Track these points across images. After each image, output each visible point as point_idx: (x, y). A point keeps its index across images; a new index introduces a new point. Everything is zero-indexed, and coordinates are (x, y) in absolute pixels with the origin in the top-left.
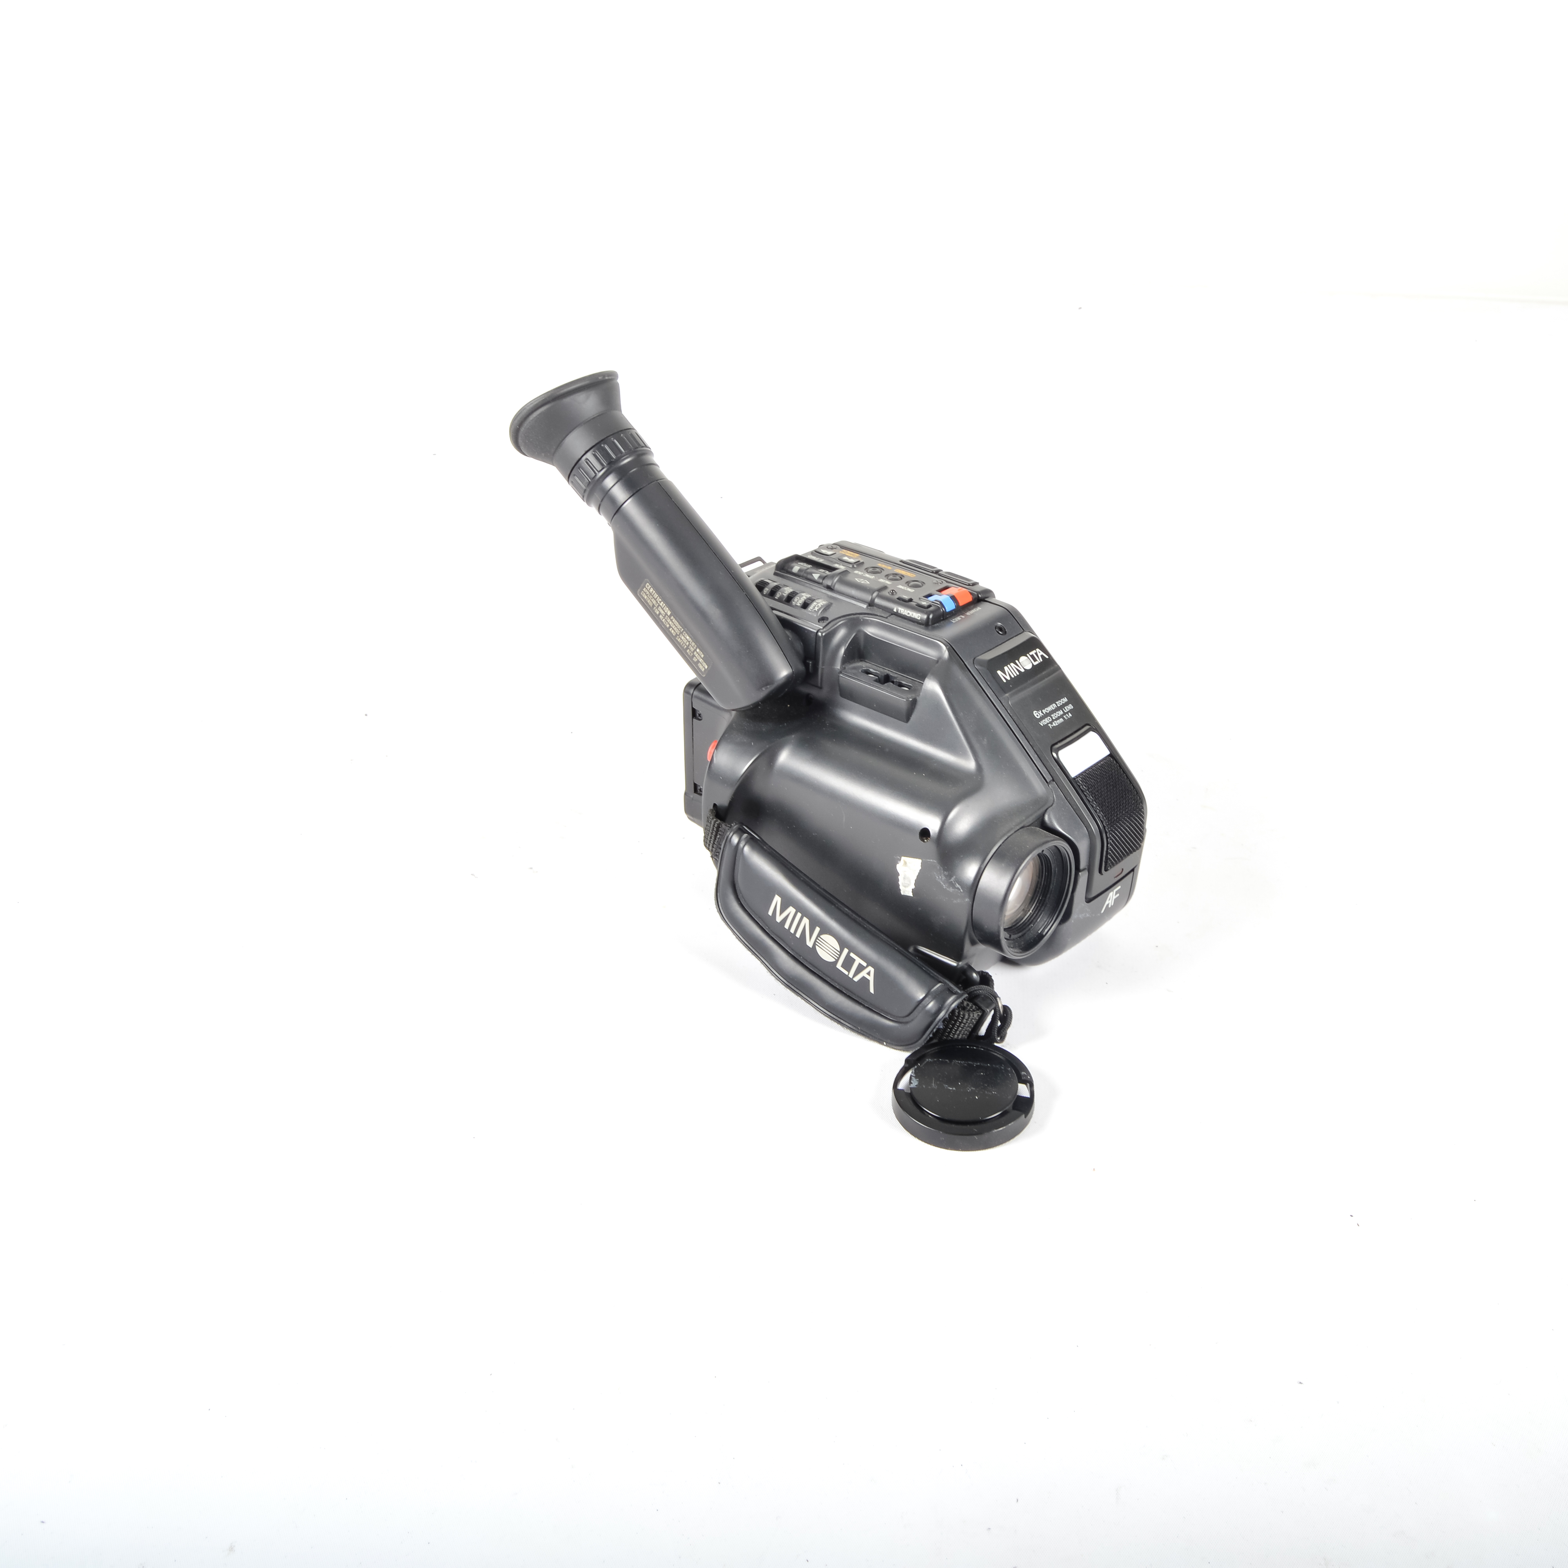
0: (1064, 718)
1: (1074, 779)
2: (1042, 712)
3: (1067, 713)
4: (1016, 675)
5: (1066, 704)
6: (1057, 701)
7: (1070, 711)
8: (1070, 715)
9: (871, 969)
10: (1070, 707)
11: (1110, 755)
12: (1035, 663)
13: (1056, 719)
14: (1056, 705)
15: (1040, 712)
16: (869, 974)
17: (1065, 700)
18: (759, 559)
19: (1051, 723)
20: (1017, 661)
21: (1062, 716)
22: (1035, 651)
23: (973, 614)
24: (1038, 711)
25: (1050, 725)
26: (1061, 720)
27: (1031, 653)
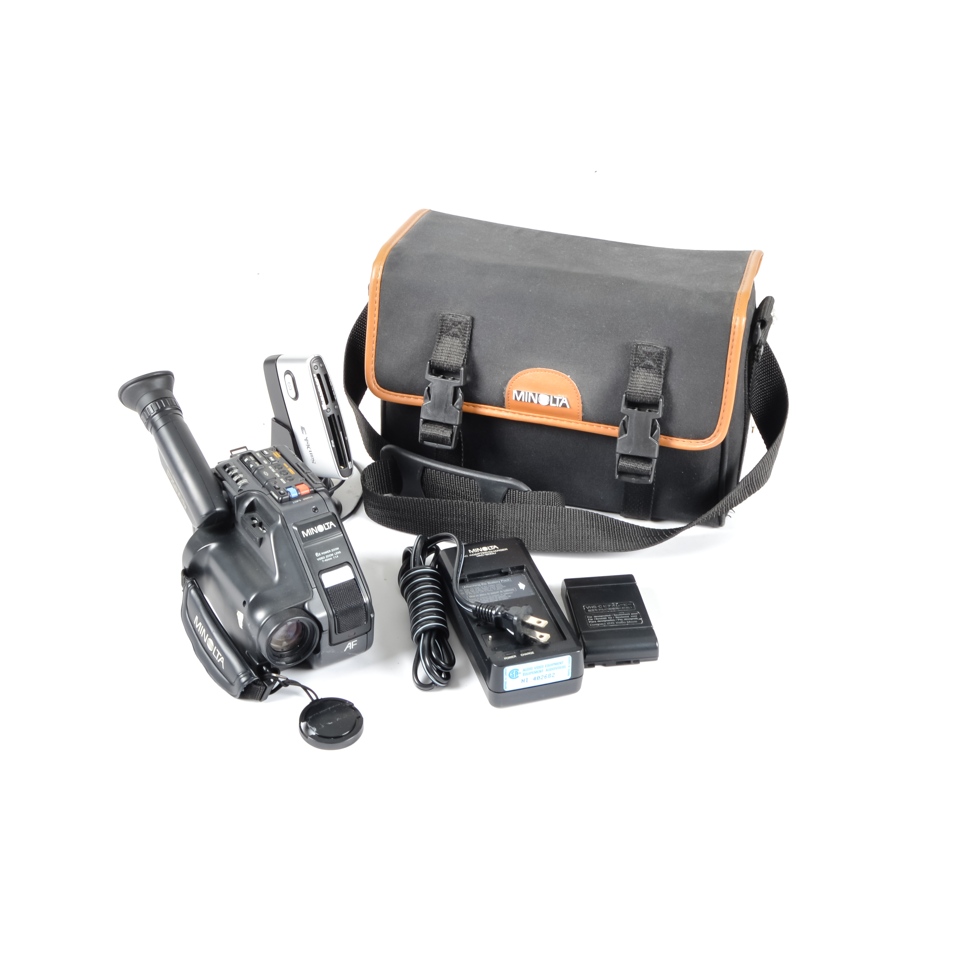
0: (333, 558)
1: (327, 589)
2: (321, 554)
3: (336, 555)
4: (312, 534)
5: (338, 551)
6: (332, 549)
7: (338, 555)
8: (337, 556)
9: (222, 658)
10: (340, 552)
11: (354, 579)
12: (326, 529)
13: (328, 558)
14: (331, 551)
15: (320, 554)
16: (222, 660)
17: (338, 549)
18: (245, 447)
19: (324, 560)
20: (315, 527)
21: (332, 557)
22: (329, 523)
23: (306, 500)
24: (318, 552)
25: (323, 561)
26: (331, 559)
27: (326, 524)
